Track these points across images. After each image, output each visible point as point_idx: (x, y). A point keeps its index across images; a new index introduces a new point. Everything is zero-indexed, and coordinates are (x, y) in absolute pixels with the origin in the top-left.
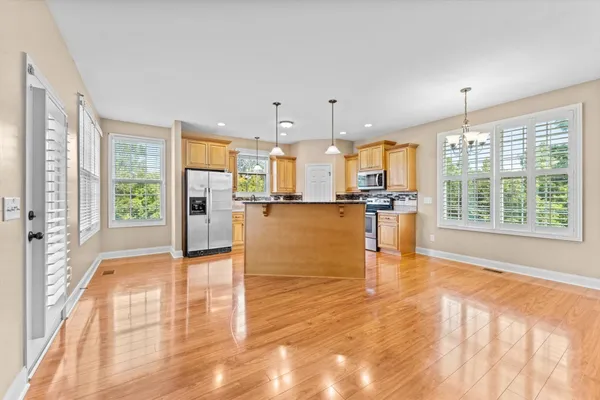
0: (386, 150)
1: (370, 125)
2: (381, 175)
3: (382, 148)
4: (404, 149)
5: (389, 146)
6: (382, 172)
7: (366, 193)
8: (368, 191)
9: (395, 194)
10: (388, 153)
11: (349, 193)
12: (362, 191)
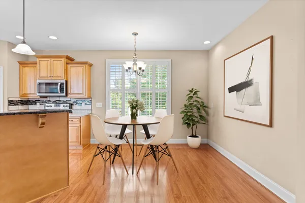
0: (67, 64)
1: (54, 38)
2: (63, 84)
3: (64, 61)
4: (84, 66)
5: (70, 61)
6: (64, 81)
7: (45, 99)
8: (46, 97)
9: (73, 100)
10: (69, 66)
11: (24, 99)
12: (41, 97)
